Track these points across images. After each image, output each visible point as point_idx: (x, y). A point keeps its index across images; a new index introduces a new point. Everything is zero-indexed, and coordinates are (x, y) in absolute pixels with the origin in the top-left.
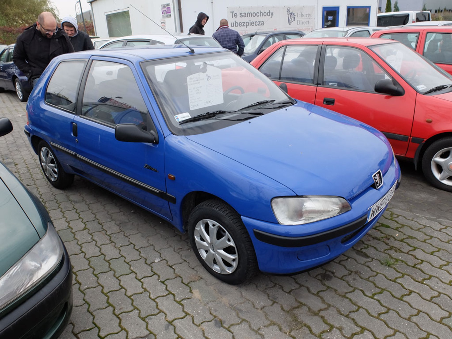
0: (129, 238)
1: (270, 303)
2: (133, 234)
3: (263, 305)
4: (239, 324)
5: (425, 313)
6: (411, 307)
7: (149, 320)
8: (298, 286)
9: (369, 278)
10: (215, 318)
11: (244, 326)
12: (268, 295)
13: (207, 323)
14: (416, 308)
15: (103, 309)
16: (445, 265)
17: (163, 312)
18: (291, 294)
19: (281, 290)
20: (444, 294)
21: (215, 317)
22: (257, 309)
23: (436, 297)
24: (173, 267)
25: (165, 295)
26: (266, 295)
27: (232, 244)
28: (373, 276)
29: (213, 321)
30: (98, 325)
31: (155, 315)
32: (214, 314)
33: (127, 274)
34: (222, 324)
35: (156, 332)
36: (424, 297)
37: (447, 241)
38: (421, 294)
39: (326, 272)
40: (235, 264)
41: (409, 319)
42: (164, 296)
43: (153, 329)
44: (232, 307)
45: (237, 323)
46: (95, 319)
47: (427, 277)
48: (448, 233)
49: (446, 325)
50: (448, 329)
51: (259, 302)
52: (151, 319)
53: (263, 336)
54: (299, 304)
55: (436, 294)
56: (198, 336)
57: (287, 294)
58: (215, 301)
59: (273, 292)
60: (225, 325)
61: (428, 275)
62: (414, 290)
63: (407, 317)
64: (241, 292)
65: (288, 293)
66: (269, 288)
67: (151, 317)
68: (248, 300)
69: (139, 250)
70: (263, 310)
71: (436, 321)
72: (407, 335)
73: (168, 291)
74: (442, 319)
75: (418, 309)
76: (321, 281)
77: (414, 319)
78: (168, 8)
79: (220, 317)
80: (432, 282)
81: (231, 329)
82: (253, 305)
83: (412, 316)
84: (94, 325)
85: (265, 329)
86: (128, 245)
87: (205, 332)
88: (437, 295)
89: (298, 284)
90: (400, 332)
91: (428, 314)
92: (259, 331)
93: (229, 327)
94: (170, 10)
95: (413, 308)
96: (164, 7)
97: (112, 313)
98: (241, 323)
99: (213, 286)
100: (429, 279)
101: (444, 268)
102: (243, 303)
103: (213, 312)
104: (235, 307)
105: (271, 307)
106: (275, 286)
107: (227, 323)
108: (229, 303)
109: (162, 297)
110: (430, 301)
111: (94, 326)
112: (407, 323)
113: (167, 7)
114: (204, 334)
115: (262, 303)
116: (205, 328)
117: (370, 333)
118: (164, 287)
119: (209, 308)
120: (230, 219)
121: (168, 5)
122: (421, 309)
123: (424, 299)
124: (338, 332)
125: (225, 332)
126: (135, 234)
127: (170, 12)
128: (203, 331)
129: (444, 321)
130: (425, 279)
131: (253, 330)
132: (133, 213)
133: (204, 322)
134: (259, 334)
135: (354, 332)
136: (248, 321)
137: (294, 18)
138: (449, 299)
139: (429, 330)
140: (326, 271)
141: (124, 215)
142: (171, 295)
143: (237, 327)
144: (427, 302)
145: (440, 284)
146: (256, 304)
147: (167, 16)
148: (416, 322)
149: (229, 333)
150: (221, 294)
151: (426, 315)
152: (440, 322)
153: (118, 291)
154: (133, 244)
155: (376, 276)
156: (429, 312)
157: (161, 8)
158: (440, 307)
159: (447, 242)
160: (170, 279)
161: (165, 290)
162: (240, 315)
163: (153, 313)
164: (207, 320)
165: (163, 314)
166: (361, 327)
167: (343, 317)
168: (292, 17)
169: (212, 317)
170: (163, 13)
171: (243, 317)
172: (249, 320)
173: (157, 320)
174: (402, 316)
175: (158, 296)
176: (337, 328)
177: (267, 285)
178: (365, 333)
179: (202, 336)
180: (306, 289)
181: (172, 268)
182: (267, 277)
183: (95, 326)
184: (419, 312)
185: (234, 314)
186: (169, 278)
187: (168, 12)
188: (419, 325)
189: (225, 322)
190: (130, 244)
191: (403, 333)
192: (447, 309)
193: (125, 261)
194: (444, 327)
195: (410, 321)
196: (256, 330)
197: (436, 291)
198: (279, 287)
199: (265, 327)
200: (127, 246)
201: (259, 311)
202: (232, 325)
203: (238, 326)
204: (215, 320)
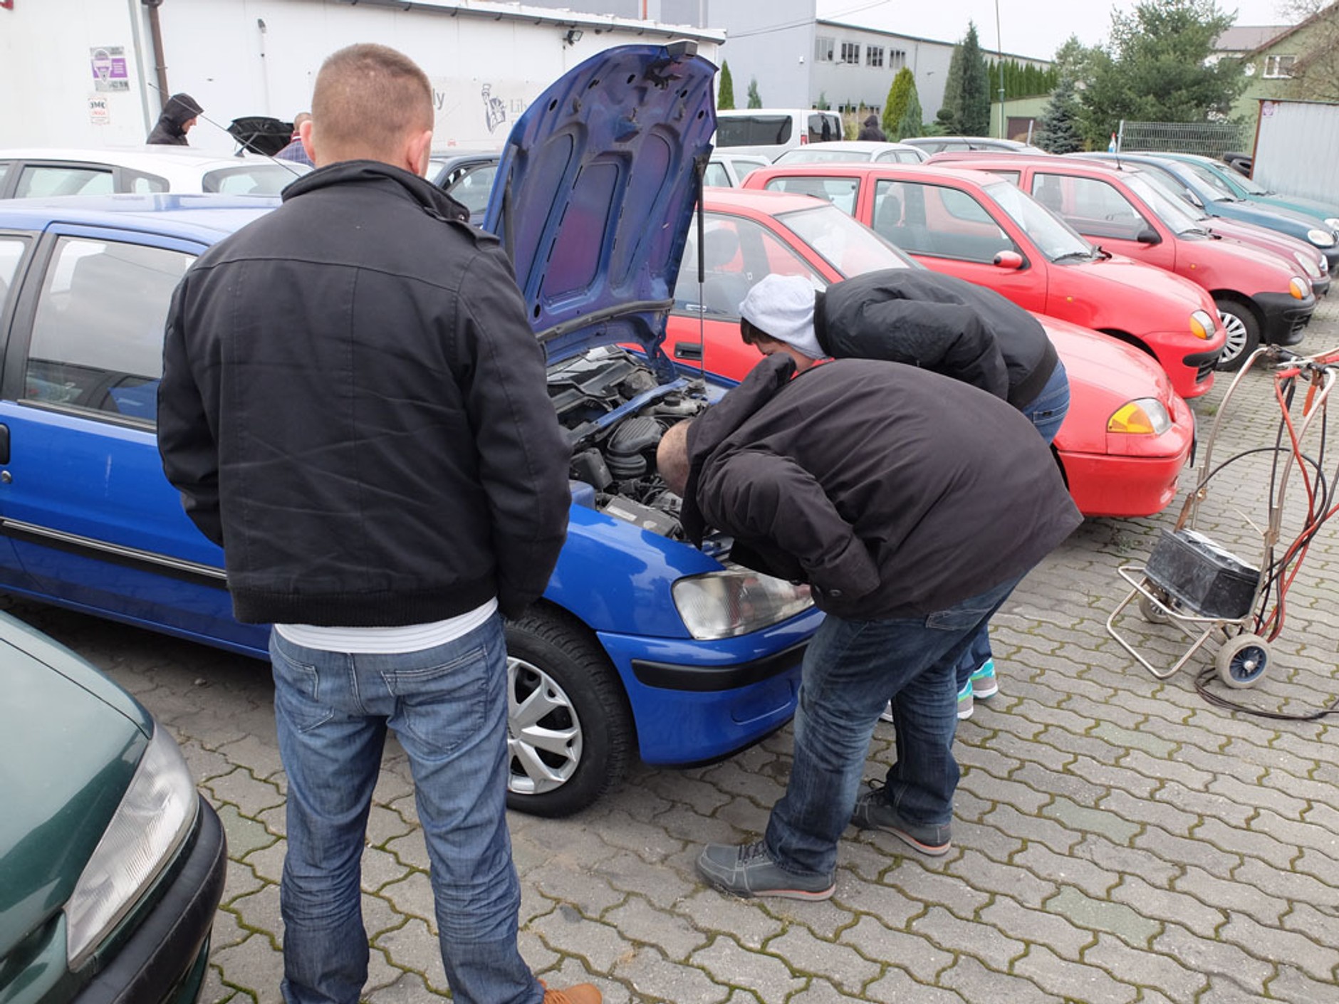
0: (225, 755)
1: (675, 845)
2: (229, 743)
3: (663, 852)
4: (622, 905)
5: (1008, 804)
6: (977, 796)
7: (385, 942)
8: (726, 798)
9: (875, 754)
10: (558, 903)
11: (636, 905)
12: (666, 829)
13: (543, 918)
14: (987, 797)
15: (238, 944)
16: (1016, 705)
17: (416, 917)
18: (717, 818)
19: (692, 813)
20: (1031, 761)
21: (558, 901)
22: (651, 863)
23: (1017, 769)
24: (394, 807)
25: (401, 876)
26: (662, 831)
27: (562, 700)
28: (883, 750)
29: (557, 913)
30: (242, 985)
31: (398, 928)
32: (554, 895)
33: (264, 845)
34: (580, 912)
35: (419, 965)
36: (995, 773)
37: (1004, 656)
38: (989, 768)
39: (778, 757)
40: (574, 754)
41: (980, 822)
42: (398, 881)
43: (409, 962)
44: (589, 870)
45: (617, 902)
46: (225, 973)
47: (989, 734)
48: (1003, 639)
49: (1050, 819)
50: (1056, 824)
51: (651, 849)
52: (391, 939)
53: (690, 917)
54: (744, 836)
55: (1016, 764)
56: (533, 951)
57: (708, 820)
58: (541, 866)
59: (675, 820)
60: (589, 914)
61: (989, 729)
62: (972, 764)
63: (976, 818)
64: (599, 836)
65: (709, 817)
66: (661, 813)
67: (389, 934)
68: (623, 848)
69: (272, 779)
70: (666, 863)
71: (1030, 815)
72: (986, 851)
73: (405, 865)
74: (1041, 808)
75: (992, 797)
76: (775, 778)
77: (990, 819)
78: (115, 61)
79: (571, 899)
80: (1001, 742)
81: (609, 917)
82: (640, 856)
83: (985, 814)
84: (229, 989)
85: (688, 902)
86: (231, 772)
87: (547, 939)
88: (1018, 766)
89: (726, 793)
90: (971, 849)
91: (1012, 806)
92: (677, 910)
93: (602, 917)
94: (124, 67)
95: (981, 799)
96: (101, 56)
97: (270, 948)
98: (625, 901)
99: (520, 833)
100: (993, 737)
101: (1015, 710)
102: (613, 857)
103: (547, 891)
104: (596, 871)
105: (683, 854)
106: (673, 807)
107: (591, 908)
108: (578, 865)
109: (396, 885)
110: (1009, 778)
111: (231, 991)
112: (978, 829)
113: (111, 57)
114: (546, 944)
115: (659, 850)
116: (542, 930)
117: (914, 863)
118: (391, 859)
119: (534, 884)
120: (547, 638)
121: (115, 51)
122: (996, 797)
123: (995, 777)
124: (849, 875)
125: (598, 928)
126: (238, 741)
127: (125, 75)
128: (540, 937)
129: (1046, 811)
130: (988, 739)
131: (662, 910)
132: (201, 685)
133: (536, 917)
134: (679, 915)
135: (882, 868)
136: (641, 895)
137: (503, 113)
138: (1042, 768)
139: (1024, 834)
140: (779, 755)
141: (173, 694)
142: (417, 874)
143: (621, 912)
144: (1004, 782)
145: (1019, 743)
146: (646, 852)
147: (114, 85)
148: (994, 823)
149: (607, 927)
150: (549, 847)
151: (1010, 808)
152: (1039, 815)
153: (258, 891)
154: (245, 768)
155: (887, 748)
156: (1013, 801)
157: (88, 57)
158: (1030, 786)
159: (1005, 659)
160: (398, 837)
161: (397, 866)
162: (616, 883)
163: (389, 926)
164: (539, 912)
165: (418, 921)
166: (891, 855)
167: (849, 843)
168: (495, 110)
169: (549, 904)
170: (96, 75)
171: (626, 888)
172: (643, 892)
173: (408, 938)
174: (965, 817)
175: (384, 881)
176: (845, 868)
177: (655, 808)
178: (905, 866)
179: (544, 950)
180: (747, 801)
181: (391, 809)
182: (646, 790)
183: (234, 991)
184: (995, 804)
185: (602, 886)
186: (394, 835)
187: (116, 72)
188: (1003, 828)
189: (586, 908)
190: (235, 769)
191: (977, 850)
192: (1043, 788)
193: (240, 815)
194: (1048, 822)
195: (983, 824)
196: (668, 908)
197: (1015, 758)
198: (685, 807)
199: (685, 897)
200: (226, 774)
201: (659, 867)
202: (606, 910)
203: (621, 909)
204: (561, 908)
